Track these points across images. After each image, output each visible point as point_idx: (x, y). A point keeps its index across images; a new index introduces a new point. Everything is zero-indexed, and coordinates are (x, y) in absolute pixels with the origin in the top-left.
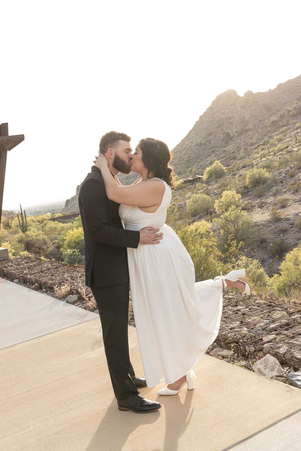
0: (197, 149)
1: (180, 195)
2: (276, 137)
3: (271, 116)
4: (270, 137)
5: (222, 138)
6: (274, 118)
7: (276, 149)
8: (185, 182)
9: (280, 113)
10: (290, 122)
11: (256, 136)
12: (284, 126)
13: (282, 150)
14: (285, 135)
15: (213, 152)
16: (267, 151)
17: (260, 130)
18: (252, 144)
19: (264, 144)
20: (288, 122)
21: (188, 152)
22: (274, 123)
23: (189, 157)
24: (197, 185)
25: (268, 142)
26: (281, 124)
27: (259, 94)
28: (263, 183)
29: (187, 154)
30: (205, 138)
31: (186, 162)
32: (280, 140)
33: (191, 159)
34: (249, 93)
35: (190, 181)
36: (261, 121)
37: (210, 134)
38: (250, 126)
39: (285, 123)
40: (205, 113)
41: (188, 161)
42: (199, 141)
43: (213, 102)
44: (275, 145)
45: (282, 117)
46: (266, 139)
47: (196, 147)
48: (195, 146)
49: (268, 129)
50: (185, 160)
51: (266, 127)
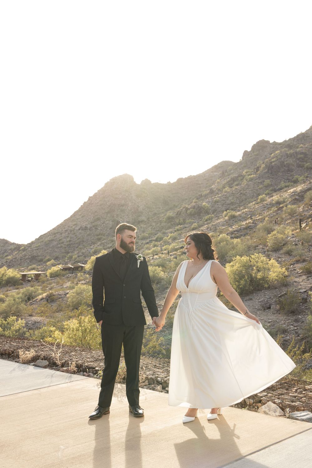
0: (80, 233)
1: (58, 283)
2: (170, 235)
3: (167, 211)
4: (164, 233)
5: (110, 226)
6: (170, 214)
7: (170, 247)
8: (65, 269)
9: (177, 210)
10: (187, 221)
11: (149, 230)
12: (181, 224)
13: (176, 250)
14: (180, 234)
15: (99, 239)
16: (159, 248)
17: (154, 224)
18: (144, 238)
19: (156, 240)
20: (184, 220)
21: (70, 235)
22: (170, 219)
23: (70, 241)
24: (79, 274)
25: (161, 239)
26: (177, 221)
27: (157, 185)
28: (157, 283)
29: (68, 237)
30: (92, 223)
31: (65, 246)
32: (174, 239)
33: (72, 244)
34: (146, 182)
35: (69, 269)
36: (155, 214)
37: (98, 219)
38: (143, 218)
39: (181, 221)
40: (95, 195)
41: (68, 245)
42: (84, 225)
43: (106, 185)
44: (169, 244)
45: (179, 214)
46: (159, 235)
47: (80, 231)
48: (79, 229)
49: (163, 224)
50: (65, 244)
51: (161, 222)
